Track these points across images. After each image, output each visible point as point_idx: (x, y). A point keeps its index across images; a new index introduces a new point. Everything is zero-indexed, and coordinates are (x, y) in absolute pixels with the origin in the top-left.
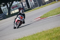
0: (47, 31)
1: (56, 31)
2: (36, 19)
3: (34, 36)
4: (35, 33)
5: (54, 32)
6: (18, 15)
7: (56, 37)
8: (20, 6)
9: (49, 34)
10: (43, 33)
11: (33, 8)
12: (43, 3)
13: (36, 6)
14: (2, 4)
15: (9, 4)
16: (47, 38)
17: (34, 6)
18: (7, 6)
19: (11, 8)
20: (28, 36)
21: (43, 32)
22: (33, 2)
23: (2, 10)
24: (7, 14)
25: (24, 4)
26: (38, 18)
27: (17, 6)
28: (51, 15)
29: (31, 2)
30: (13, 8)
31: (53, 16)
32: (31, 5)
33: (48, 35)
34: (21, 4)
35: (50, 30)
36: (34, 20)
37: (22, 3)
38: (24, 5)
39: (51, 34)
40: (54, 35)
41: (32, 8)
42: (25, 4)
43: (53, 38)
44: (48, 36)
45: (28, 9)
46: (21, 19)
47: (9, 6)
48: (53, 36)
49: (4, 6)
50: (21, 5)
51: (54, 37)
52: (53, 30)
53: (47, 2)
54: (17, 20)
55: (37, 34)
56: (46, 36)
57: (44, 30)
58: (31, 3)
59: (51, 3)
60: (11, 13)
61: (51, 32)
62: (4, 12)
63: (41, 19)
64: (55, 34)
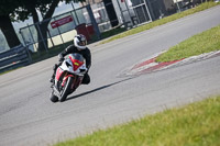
0: (182, 110)
1: (213, 108)
2: (142, 65)
3: (134, 127)
4: (136, 117)
5: (207, 115)
6: (64, 55)
7: (216, 132)
8: (84, 17)
9: (190, 120)
10: (166, 117)
11: (131, 27)
12: (168, 7)
13: (139, 17)
14: (17, 12)
15: (41, 10)
16: (181, 134)
17: (132, 18)
18: (36, 19)
19: (49, 26)
20: (111, 127)
21: (165, 113)
22: (130, 4)
23: (17, 32)
24: (35, 47)
25: (98, 10)
26: (147, 63)
27: (71, 20)
28: (198, 53)
29: (123, 5)
30: (58, 26)
31: (201, 55)
32: (122, 16)
33: (183, 123)
34: (85, 9)
35: (192, 105)
36: (134, 71)
37: (89, 8)
38: (96, 16)
39: (194, 120)
40: (207, 125)
41: (127, 26)
42: (99, 12)
43: (205, 136)
44: (183, 127)
45: (111, 28)
46: (75, 70)
47: (41, 19)
48: (203, 128)
49: (23, 17)
50: (86, 13)
51: (207, 132)
52: (202, 107)
53: (180, 3)
54: (61, 72)
55: (145, 122)
56: (178, 126)
57: (171, 106)
58: (124, 8)
59: (196, 7)
60: (50, 45)
61: (194, 114)
62: (22, 41)
63: (160, 65)
64: (212, 120)
